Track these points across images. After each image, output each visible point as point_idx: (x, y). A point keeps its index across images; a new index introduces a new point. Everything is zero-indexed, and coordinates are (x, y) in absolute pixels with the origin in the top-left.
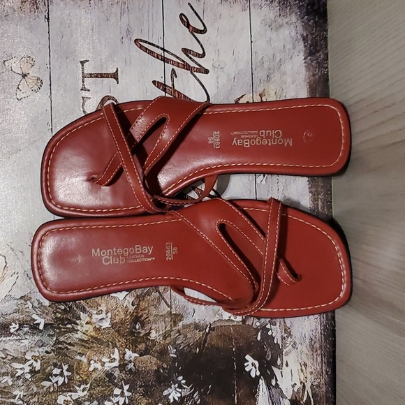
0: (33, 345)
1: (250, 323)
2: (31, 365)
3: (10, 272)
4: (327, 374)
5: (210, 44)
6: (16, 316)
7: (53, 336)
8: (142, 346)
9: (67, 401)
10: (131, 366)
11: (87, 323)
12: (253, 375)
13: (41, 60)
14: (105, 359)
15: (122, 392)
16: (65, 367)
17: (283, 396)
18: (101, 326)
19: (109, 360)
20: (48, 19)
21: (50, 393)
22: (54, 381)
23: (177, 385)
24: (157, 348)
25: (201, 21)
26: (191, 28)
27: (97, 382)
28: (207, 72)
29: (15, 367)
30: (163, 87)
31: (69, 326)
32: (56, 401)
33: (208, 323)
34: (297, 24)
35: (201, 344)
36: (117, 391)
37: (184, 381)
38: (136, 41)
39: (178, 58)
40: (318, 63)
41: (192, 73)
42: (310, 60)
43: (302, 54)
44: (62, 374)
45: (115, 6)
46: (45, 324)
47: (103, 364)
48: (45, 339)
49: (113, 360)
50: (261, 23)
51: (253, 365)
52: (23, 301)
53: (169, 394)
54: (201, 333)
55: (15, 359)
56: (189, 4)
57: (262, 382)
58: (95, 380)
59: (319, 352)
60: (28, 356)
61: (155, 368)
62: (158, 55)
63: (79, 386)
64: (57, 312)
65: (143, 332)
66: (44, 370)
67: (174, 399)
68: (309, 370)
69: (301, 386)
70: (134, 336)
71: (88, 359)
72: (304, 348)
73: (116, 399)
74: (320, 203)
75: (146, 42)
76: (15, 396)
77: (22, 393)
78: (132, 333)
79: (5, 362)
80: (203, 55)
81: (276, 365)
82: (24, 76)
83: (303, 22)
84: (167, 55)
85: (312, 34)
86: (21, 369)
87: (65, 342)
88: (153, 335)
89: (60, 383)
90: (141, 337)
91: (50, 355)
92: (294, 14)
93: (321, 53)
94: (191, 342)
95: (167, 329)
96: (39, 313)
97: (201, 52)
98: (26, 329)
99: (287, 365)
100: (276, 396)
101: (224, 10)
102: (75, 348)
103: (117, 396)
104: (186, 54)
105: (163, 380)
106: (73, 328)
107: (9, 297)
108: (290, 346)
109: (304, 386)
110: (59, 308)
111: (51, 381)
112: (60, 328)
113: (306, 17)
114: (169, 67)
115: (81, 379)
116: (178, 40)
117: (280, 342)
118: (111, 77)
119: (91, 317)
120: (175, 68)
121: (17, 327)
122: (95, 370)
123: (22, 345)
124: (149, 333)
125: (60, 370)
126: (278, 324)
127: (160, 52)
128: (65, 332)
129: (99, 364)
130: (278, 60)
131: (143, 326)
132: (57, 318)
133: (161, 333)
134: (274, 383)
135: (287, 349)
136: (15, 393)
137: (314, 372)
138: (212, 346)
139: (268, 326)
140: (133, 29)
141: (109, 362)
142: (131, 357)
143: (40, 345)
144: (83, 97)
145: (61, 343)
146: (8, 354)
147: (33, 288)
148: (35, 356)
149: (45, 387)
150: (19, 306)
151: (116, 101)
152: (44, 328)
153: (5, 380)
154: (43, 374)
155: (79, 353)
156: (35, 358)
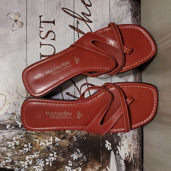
0: (16, 134)
2: (15, 143)
3: (7, 103)
4: (140, 150)
5: (93, 11)
6: (9, 121)
7: (25, 130)
8: (62, 136)
9: (30, 159)
10: (57, 144)
12: (109, 149)
13: (23, 14)
14: (46, 141)
15: (53, 155)
16: (29, 144)
17: (121, 158)
19: (48, 141)
21: (23, 155)
22: (24, 150)
23: (76, 153)
24: (69, 137)
25: (89, 1)
26: (85, 4)
27: (43, 151)
28: (91, 22)
29: (8, 143)
30: (73, 27)
32: (25, 158)
34: (129, 4)
35: (87, 135)
36: (51, 155)
37: (79, 151)
38: (63, 8)
39: (79, 16)
40: (137, 20)
41: (85, 22)
42: (134, 19)
43: (131, 16)
44: (28, 147)
46: (21, 125)
47: (46, 143)
48: (21, 131)
49: (50, 141)
50: (114, 3)
51: (108, 145)
52: (12, 115)
53: (73, 157)
55: (8, 140)
57: (112, 152)
59: (136, 140)
60: (14, 139)
61: (68, 145)
62: (71, 14)
63: (35, 152)
66: (20, 145)
67: (75, 159)
68: (132, 147)
69: (129, 154)
70: (59, 131)
71: (39, 141)
72: (130, 138)
73: (51, 158)
74: (137, 78)
75: (67, 9)
76: (8, 156)
77: (11, 155)
79: (4, 141)
80: (90, 15)
81: (118, 145)
82: (16, 21)
83: (131, 4)
84: (75, 15)
85: (135, 9)
86: (10, 144)
87: (30, 133)
88: (67, 131)
89: (27, 151)
90: (62, 132)
91: (23, 138)
92: (127, 0)
93: (138, 16)
94: (83, 134)
96: (19, 120)
97: (89, 14)
98: (13, 127)
99: (123, 145)
100: (118, 158)
102: (34, 136)
103: (51, 157)
104: (83, 15)
105: (71, 150)
107: (6, 113)
108: (124, 137)
109: (130, 155)
111: (23, 150)
113: (132, 2)
114: (76, 20)
115: (36, 149)
116: (80, 9)
117: (120, 136)
118: (52, 23)
120: (79, 20)
121: (10, 126)
122: (42, 145)
123: (11, 134)
124: (65, 130)
125: (27, 145)
127: (72, 13)
129: (44, 143)
130: (121, 18)
133: (70, 130)
134: (117, 153)
136: (8, 155)
137: (134, 148)
138: (92, 136)
140: (61, 3)
141: (48, 142)
142: (57, 140)
143: (19, 134)
144: (40, 31)
145: (28, 133)
146: (5, 138)
147: (17, 110)
148: (17, 139)
149: (20, 152)
150: (11, 117)
151: (54, 33)
152: (21, 127)
153: (4, 149)
154: (20, 147)
155: (35, 138)
156: (17, 140)
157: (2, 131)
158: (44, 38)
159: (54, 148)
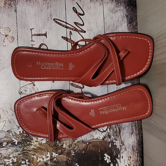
0: (13, 151)
1: (106, 140)
2: (12, 160)
3: (2, 120)
4: (140, 161)
5: (86, 20)
6: (6, 139)
7: (21, 147)
8: (60, 151)
10: (55, 159)
11: (36, 141)
12: (108, 162)
13: (13, 28)
14: (44, 157)
16: (27, 161)
18: (42, 143)
19: (45, 157)
20: (16, 11)
24: (66, 151)
25: (82, 10)
28: (85, 32)
29: (6, 161)
30: (66, 39)
31: (28, 143)
33: (88, 140)
34: (124, 10)
35: (85, 149)
38: (54, 19)
39: (72, 26)
40: (133, 27)
41: (79, 33)
42: (130, 25)
43: (126, 23)
44: (25, 164)
45: (45, 5)
46: (18, 142)
47: (43, 159)
48: (18, 149)
49: (47, 157)
50: (108, 10)
51: (108, 158)
52: (8, 133)
54: (85, 145)
55: (5, 158)
56: (77, 3)
57: (112, 165)
59: (136, 151)
60: (11, 156)
61: (66, 160)
64: (23, 137)
65: (60, 145)
66: (18, 162)
68: (132, 159)
70: (56, 146)
71: (37, 157)
72: (130, 150)
75: (58, 20)
78: (55, 145)
79: (1, 159)
80: (83, 25)
81: (118, 158)
82: (6, 36)
83: (126, 9)
84: (68, 25)
85: (130, 14)
86: (8, 162)
87: (26, 150)
88: (64, 146)
90: (59, 147)
91: (20, 155)
92: (122, 6)
93: (134, 22)
94: (81, 149)
95: (70, 143)
96: (15, 137)
98: (10, 145)
99: (122, 158)
101: (92, 5)
102: (31, 152)
104: (76, 25)
105: (69, 165)
106: (30, 143)
107: (2, 131)
108: (124, 150)
110: (24, 135)
112: (24, 144)
113: (127, 7)
114: (69, 30)
115: (34, 165)
116: (72, 18)
117: (119, 148)
118: (44, 36)
119: (37, 139)
120: (71, 31)
121: (6, 143)
122: (40, 161)
123: (8, 151)
124: (63, 145)
125: (25, 162)
126: (118, 140)
127: (64, 24)
128: (27, 146)
129: (42, 159)
130: (115, 26)
131: (60, 142)
132: (23, 140)
133: (68, 145)
134: (117, 165)
135: (122, 151)
137: (134, 160)
138: (90, 150)
139: (114, 141)
140: (53, 14)
142: (55, 156)
143: (16, 151)
144: (32, 45)
145: (24, 150)
146: (2, 156)
147: (12, 127)
150: (7, 135)
151: (46, 46)
152: (17, 144)
155: (33, 154)
156: (14, 157)
159: (52, 164)
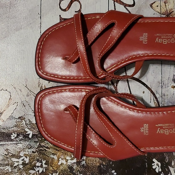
0: (25, 147)
2: (23, 160)
3: (12, 102)
6: (15, 129)
7: (37, 142)
10: (84, 163)
12: (157, 171)
14: (68, 158)
16: (44, 162)
19: (70, 158)
22: (37, 170)
29: (13, 161)
37: (115, 174)
44: (41, 166)
46: (33, 134)
47: (67, 161)
48: (32, 144)
49: (73, 159)
51: (157, 165)
52: (20, 120)
55: (13, 156)
58: (62, 171)
60: (22, 154)
61: (98, 164)
63: (52, 174)
66: (31, 163)
71: (58, 157)
79: (7, 158)
86: (17, 162)
87: (44, 146)
89: (40, 172)
91: (35, 154)
96: (29, 127)
98: (21, 138)
102: (50, 150)
105: (103, 172)
107: (11, 118)
111: (35, 170)
112: (41, 138)
115: (53, 169)
121: (16, 135)
122: (62, 164)
123: (18, 147)
125: (41, 163)
129: (65, 160)
141: (71, 160)
143: (29, 147)
145: (42, 147)
146: (9, 152)
147: (26, 112)
148: (26, 154)
149: (31, 173)
150: (18, 123)
151: (79, 2)
152: (32, 137)
153: (7, 169)
154: (30, 166)
155: (52, 154)
156: (26, 156)
157: (5, 143)
158: (65, 10)
159: (79, 168)
